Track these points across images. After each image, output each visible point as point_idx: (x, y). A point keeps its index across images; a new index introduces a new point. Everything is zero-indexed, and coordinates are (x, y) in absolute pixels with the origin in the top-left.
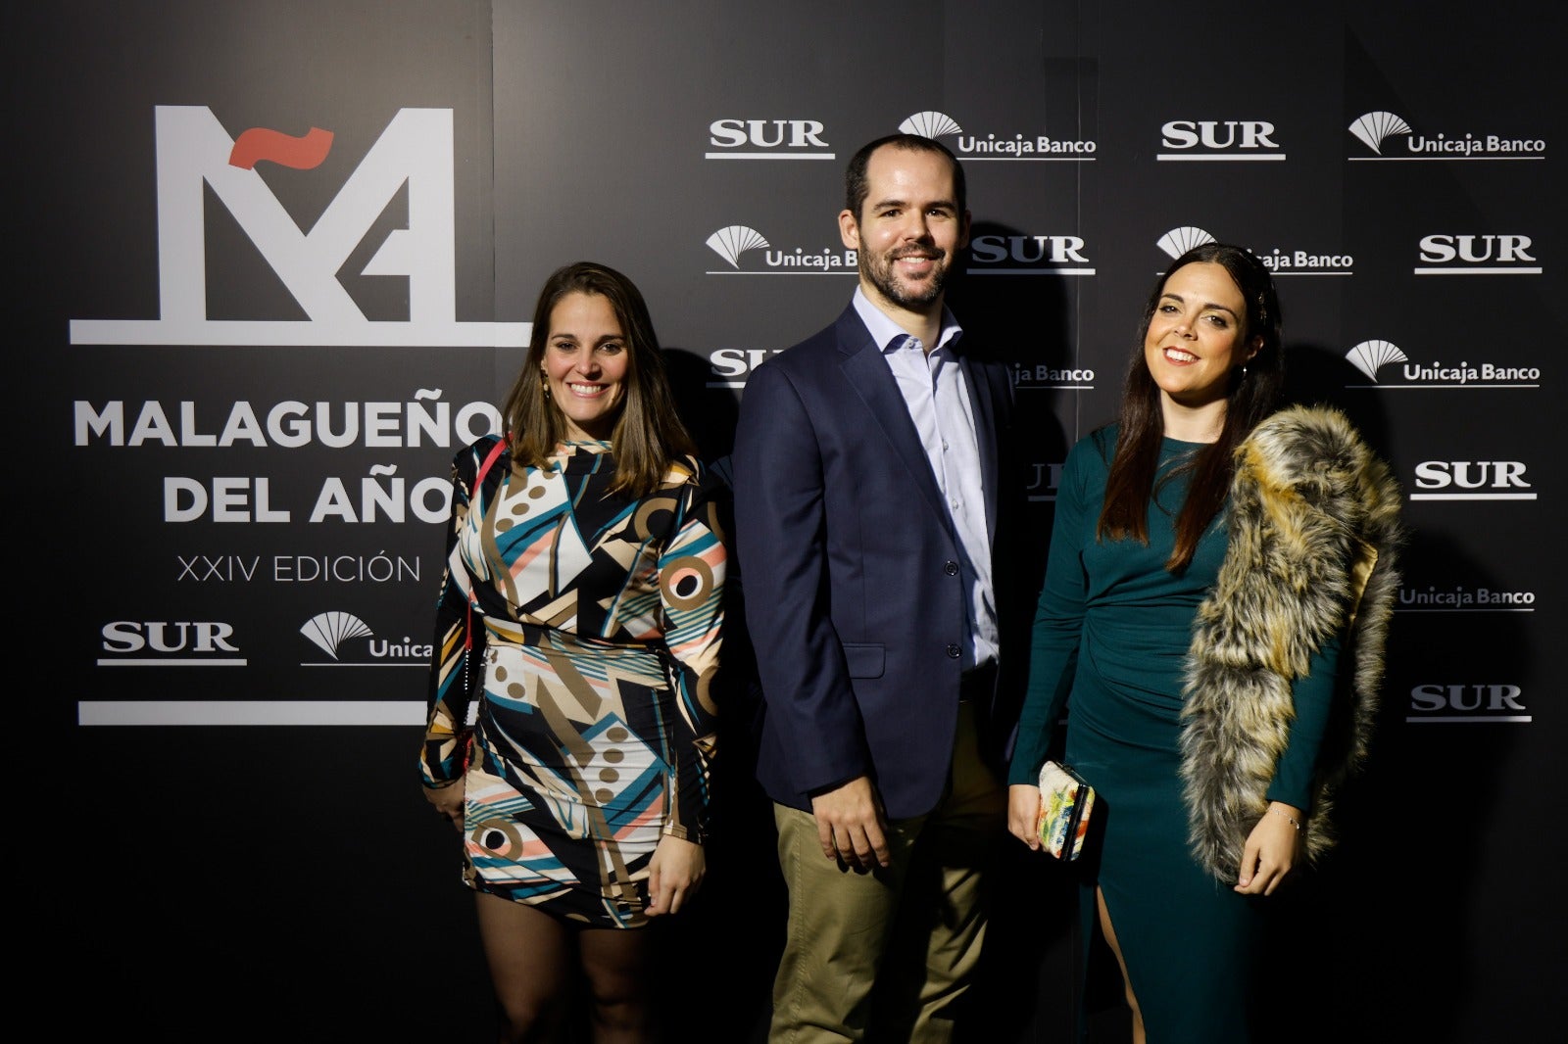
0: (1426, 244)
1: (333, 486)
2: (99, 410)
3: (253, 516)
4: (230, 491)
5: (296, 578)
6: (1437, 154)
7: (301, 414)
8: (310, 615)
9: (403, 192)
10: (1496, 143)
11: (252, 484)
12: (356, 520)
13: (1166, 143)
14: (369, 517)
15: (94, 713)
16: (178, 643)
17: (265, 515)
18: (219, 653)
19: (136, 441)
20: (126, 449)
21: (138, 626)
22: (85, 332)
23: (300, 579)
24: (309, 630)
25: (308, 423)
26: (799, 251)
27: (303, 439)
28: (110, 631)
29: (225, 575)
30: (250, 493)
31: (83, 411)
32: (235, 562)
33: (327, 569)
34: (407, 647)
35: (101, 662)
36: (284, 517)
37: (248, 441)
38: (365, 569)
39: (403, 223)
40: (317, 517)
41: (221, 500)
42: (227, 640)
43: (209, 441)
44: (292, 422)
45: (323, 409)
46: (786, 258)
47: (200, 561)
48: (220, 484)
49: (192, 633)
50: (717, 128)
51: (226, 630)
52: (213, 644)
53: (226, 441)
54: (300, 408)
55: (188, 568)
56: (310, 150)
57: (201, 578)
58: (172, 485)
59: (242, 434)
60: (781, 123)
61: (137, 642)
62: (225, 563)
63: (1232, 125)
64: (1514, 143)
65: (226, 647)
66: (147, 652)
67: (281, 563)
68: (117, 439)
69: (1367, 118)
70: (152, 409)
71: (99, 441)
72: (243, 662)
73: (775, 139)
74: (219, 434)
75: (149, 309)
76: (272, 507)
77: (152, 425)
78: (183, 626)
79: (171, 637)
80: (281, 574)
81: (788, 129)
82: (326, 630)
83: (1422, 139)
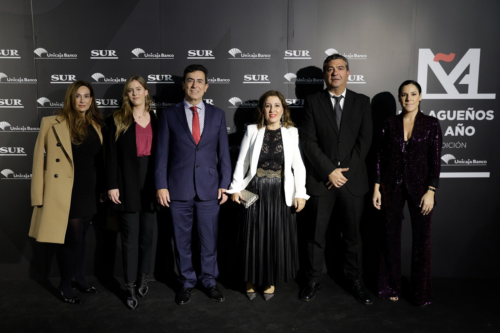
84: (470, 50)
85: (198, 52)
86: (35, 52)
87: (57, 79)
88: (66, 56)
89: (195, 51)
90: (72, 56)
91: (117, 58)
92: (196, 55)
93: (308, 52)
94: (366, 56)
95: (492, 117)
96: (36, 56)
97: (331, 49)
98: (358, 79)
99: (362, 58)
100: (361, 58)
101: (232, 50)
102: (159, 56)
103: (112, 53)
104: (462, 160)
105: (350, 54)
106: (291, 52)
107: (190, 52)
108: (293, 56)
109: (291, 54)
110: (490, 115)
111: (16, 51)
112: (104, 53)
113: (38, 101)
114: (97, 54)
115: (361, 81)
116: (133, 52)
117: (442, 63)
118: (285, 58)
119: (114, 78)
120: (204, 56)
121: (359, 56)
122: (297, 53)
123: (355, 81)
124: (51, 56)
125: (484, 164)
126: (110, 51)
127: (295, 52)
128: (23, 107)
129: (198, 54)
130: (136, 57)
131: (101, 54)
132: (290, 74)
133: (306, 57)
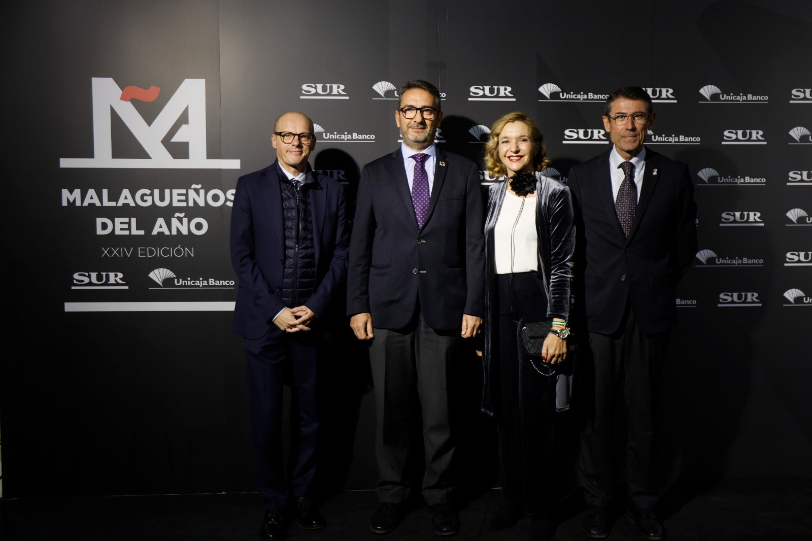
0: (567, 132)
1: (161, 221)
2: (71, 192)
3: (130, 232)
4: (121, 223)
5: (146, 255)
6: (571, 99)
7: (148, 194)
8: (152, 270)
9: (186, 111)
10: (592, 96)
11: (130, 220)
12: (169, 234)
13: (472, 94)
14: (174, 232)
15: (71, 307)
16: (102, 280)
17: (135, 232)
18: (118, 284)
19: (86, 204)
20: (82, 207)
21: (87, 274)
22: (66, 163)
23: (148, 256)
24: (152, 275)
25: (151, 197)
26: (335, 133)
27: (149, 203)
28: (76, 276)
29: (120, 254)
30: (129, 223)
31: (65, 193)
32: (123, 250)
33: (159, 252)
34: (189, 282)
35: (73, 288)
36: (142, 233)
37: (128, 204)
38: (173, 252)
39: (186, 122)
40: (155, 232)
41: (118, 226)
42: (120, 279)
43: (113, 204)
44: (145, 197)
45: (156, 192)
46: (331, 136)
47: (110, 249)
48: (118, 220)
49: (107, 276)
50: (304, 87)
51: (120, 275)
52: (116, 281)
53: (120, 204)
54: (148, 192)
55: (106, 252)
56: (151, 94)
57: (111, 255)
58: (99, 221)
59: (126, 201)
60: (328, 86)
61: (87, 280)
62: (120, 249)
63: (496, 87)
64: (598, 96)
65: (121, 282)
66: (90, 284)
67: (141, 250)
68: (78, 204)
69: (545, 86)
70: (91, 192)
71: (72, 204)
72: (127, 287)
73: (326, 91)
74: (117, 201)
75: (90, 154)
76: (137, 229)
77: (92, 198)
78: (104, 274)
79: (99, 278)
80: (141, 254)
81: (331, 88)
82: (159, 275)
83: (565, 94)
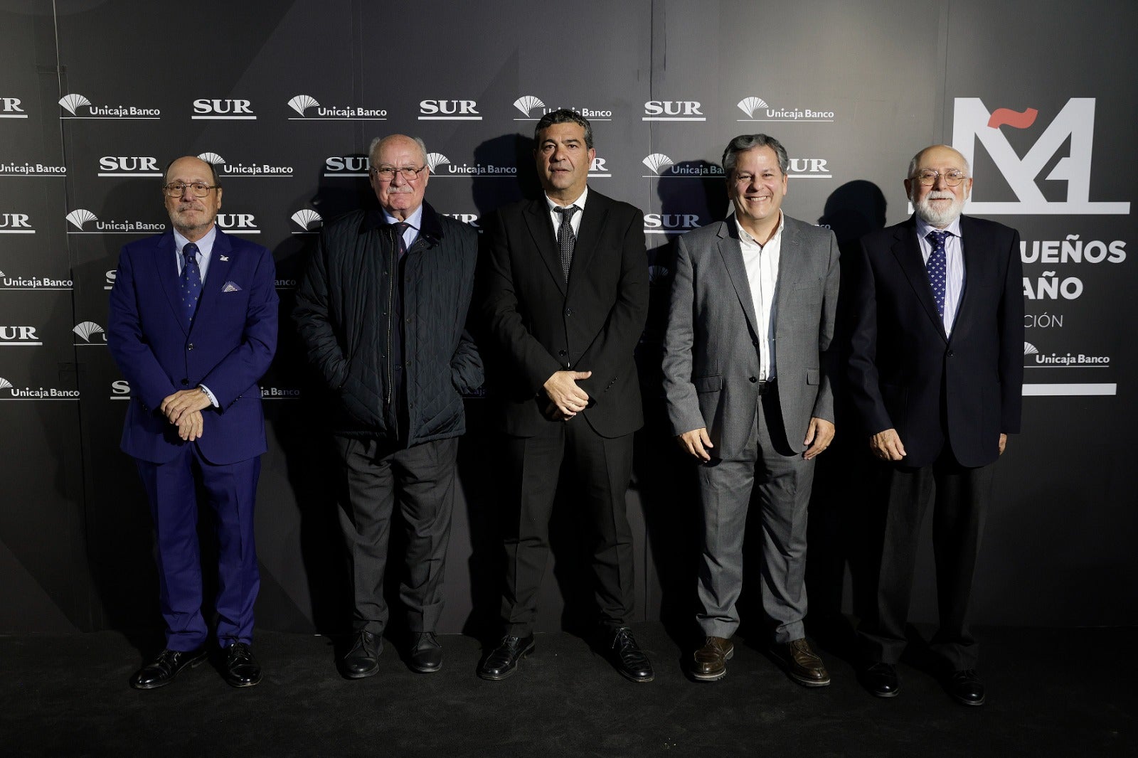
84: (1073, 102)
85: (443, 104)
86: (62, 102)
87: (113, 166)
88: (135, 114)
89: (435, 102)
90: (149, 112)
91: (255, 118)
92: (439, 110)
93: (698, 105)
94: (833, 115)
95: (1123, 256)
96: (64, 112)
97: (752, 99)
98: (814, 169)
99: (824, 118)
100: (820, 118)
101: (522, 99)
102: (353, 113)
103: (243, 106)
104: (1054, 355)
105: (796, 110)
106: (659, 105)
107: (423, 104)
108: (664, 115)
109: (660, 110)
110: (1117, 252)
111: (18, 102)
112: (223, 106)
113: (70, 217)
114: (206, 109)
115: (820, 172)
116: (292, 103)
117: (1009, 132)
118: (644, 119)
119: (247, 164)
120: (457, 114)
121: (815, 115)
122: (674, 108)
123: (807, 172)
124: (100, 113)
125: (1103, 364)
126: (237, 102)
127: (668, 104)
128: (33, 232)
129: (444, 110)
130: (297, 114)
131: (217, 109)
132: (657, 155)
133: (694, 115)
